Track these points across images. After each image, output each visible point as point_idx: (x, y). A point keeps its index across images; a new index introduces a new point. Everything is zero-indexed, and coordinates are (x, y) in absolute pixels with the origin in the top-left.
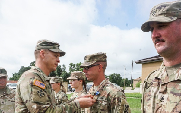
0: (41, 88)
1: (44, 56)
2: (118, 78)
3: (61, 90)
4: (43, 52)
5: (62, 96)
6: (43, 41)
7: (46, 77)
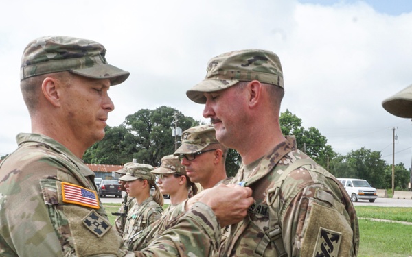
0: (90, 208)
1: (58, 97)
2: (374, 163)
3: (150, 196)
4: (53, 83)
5: (151, 212)
6: (48, 43)
7: (81, 165)
